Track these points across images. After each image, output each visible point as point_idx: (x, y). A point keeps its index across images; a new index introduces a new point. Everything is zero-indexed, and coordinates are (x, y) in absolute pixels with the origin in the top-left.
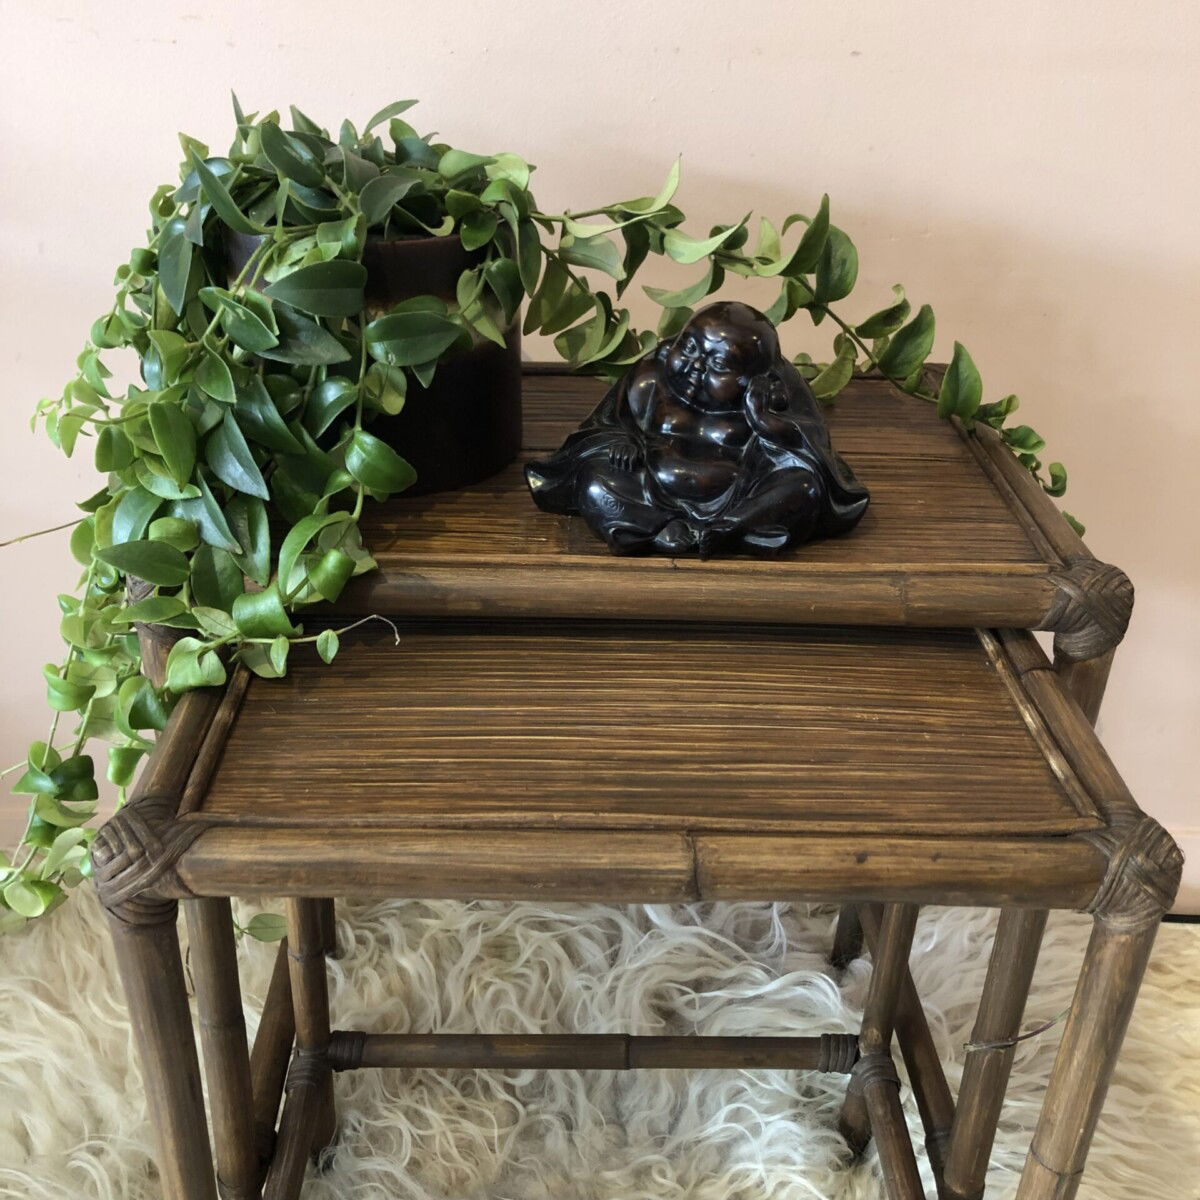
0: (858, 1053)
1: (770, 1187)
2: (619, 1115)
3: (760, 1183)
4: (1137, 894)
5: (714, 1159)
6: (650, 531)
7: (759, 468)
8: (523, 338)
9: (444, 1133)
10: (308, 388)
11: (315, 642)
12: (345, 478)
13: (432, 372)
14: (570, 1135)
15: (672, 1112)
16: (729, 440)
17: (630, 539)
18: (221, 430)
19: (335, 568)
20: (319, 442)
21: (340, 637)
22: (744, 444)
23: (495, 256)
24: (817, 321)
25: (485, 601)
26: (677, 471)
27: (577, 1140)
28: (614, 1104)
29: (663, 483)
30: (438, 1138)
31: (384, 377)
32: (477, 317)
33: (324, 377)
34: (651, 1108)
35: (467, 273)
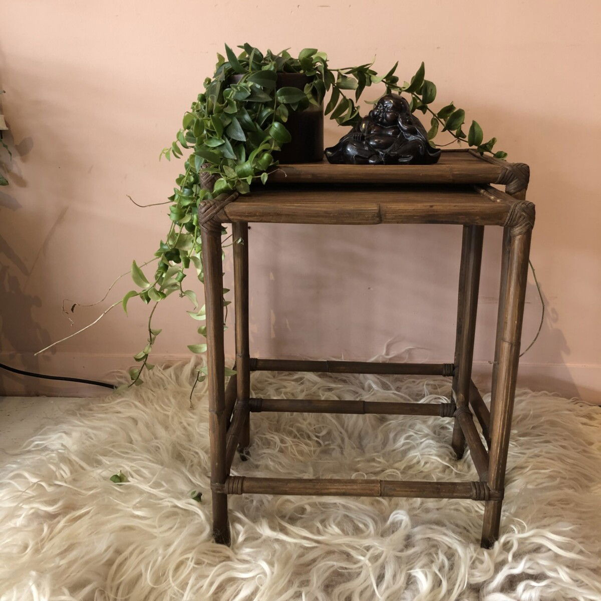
0: (456, 407)
1: (422, 463)
2: (361, 445)
3: (418, 462)
4: (520, 217)
5: (400, 455)
6: (367, 157)
7: (403, 141)
8: (324, 116)
9: (291, 446)
10: (258, 113)
11: (260, 178)
12: (269, 137)
13: (297, 107)
14: (342, 451)
15: (383, 444)
16: (393, 133)
17: (360, 159)
18: (231, 125)
19: (267, 158)
20: (261, 127)
21: (268, 175)
22: (398, 135)
23: (316, 79)
24: (424, 113)
25: (313, 175)
26: (376, 140)
27: (344, 453)
28: (360, 442)
29: (372, 145)
30: (289, 448)
31: (281, 112)
32: (310, 98)
33: (263, 109)
34: (374, 442)
35: (307, 85)
